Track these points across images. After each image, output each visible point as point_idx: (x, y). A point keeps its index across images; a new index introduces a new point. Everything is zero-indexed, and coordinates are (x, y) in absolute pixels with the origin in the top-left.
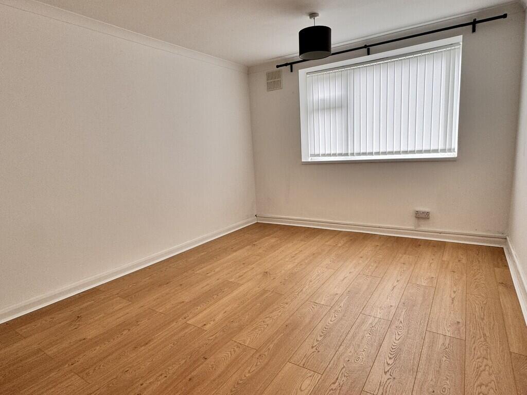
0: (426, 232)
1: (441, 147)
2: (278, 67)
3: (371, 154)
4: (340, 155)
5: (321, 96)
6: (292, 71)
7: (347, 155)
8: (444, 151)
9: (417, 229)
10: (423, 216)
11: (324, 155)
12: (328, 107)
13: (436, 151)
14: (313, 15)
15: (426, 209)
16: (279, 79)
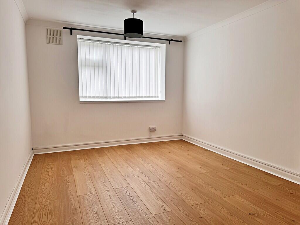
0: (156, 138)
1: (154, 95)
2: (64, 28)
3: (121, 97)
4: (102, 97)
5: (87, 57)
6: (71, 34)
7: (106, 97)
8: (155, 97)
9: (151, 137)
10: (153, 130)
11: (90, 97)
12: (93, 65)
13: (152, 97)
14: (134, 12)
15: (154, 126)
16: (60, 37)
